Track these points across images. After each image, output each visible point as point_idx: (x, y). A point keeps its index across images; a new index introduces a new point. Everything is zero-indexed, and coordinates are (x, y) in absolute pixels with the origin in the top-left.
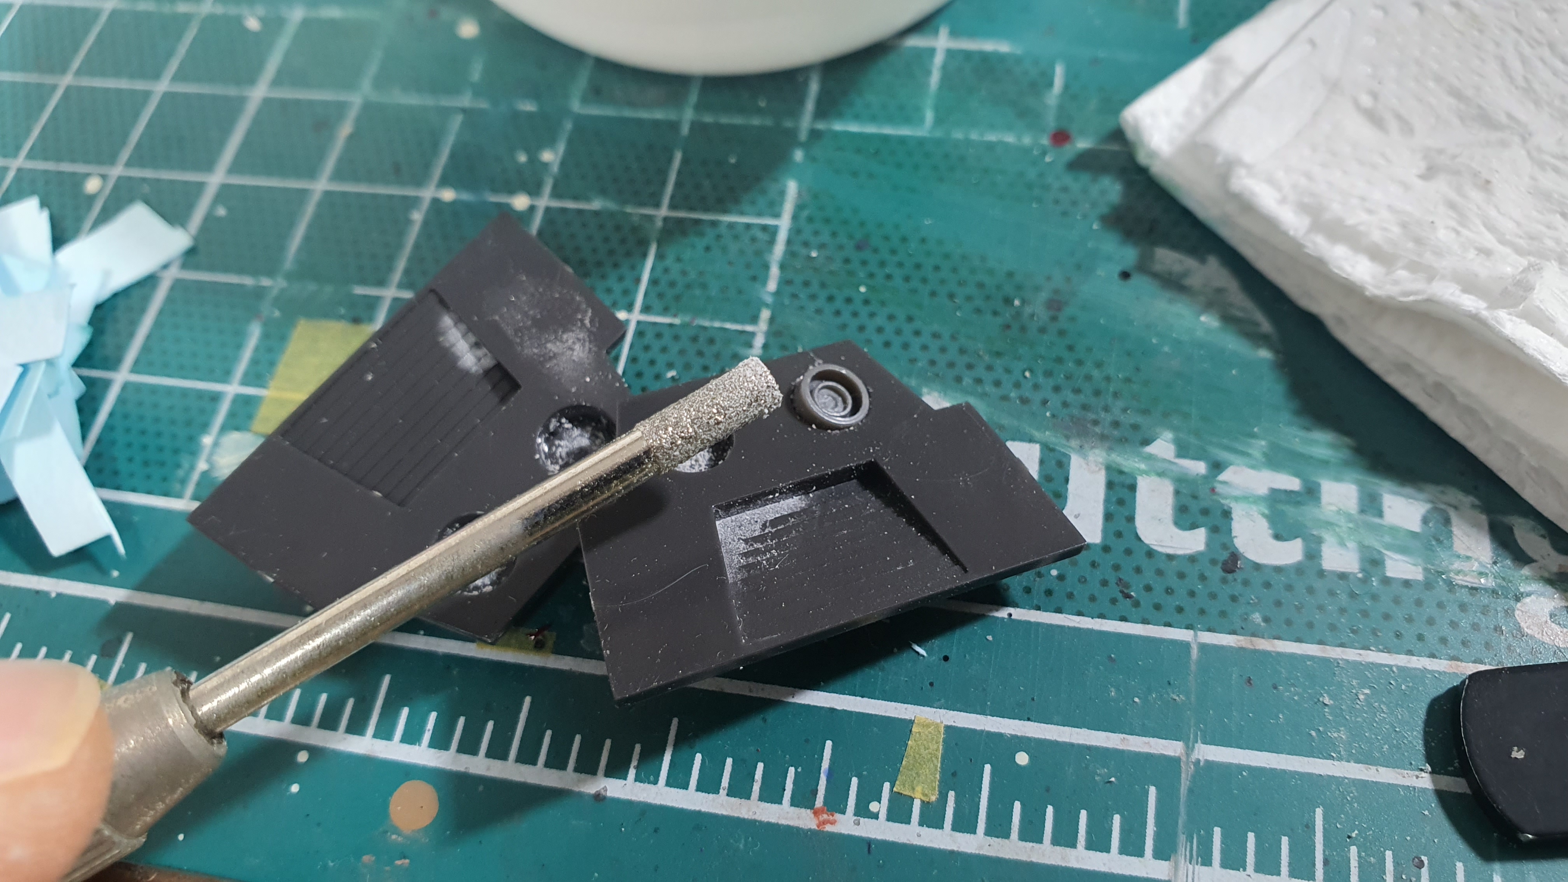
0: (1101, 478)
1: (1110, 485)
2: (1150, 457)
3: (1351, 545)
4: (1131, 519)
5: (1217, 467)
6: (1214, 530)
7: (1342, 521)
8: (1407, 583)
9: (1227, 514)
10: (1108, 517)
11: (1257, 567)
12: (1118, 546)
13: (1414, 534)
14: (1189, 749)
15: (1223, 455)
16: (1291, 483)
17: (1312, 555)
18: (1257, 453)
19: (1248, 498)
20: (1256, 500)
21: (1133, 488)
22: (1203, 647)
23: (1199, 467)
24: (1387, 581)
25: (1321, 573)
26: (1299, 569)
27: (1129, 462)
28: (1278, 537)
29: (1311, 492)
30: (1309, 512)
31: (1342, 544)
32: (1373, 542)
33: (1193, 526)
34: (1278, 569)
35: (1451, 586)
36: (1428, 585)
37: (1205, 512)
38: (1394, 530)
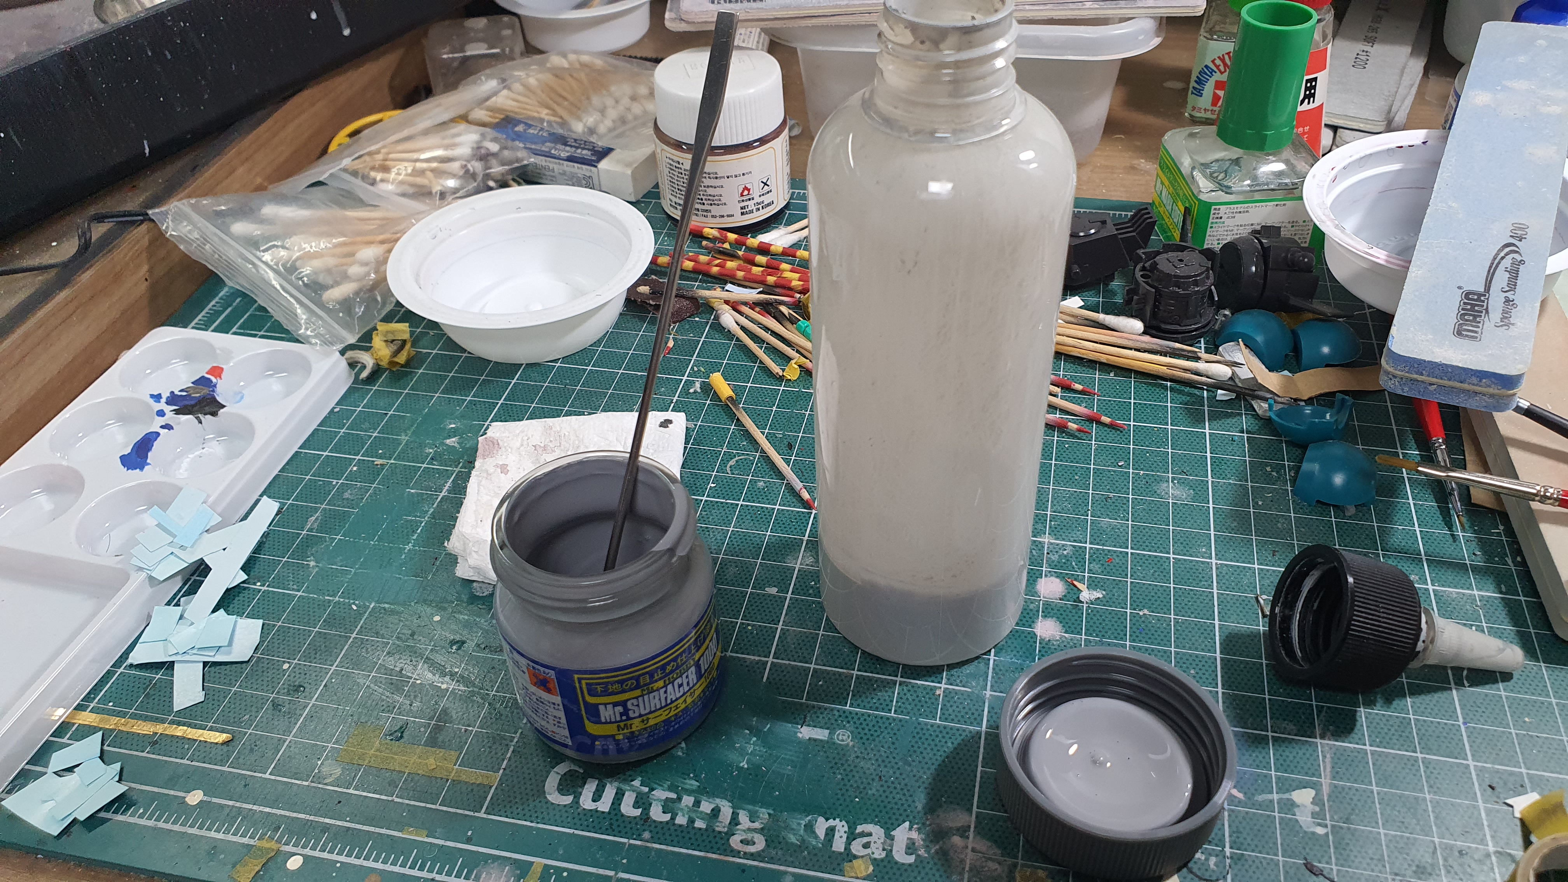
0: (615, 791)
1: (616, 793)
2: (633, 786)
3: (687, 816)
4: (620, 805)
5: (652, 789)
6: (644, 809)
7: (686, 809)
8: (700, 829)
9: (650, 804)
10: (613, 804)
11: (655, 821)
12: (613, 813)
13: (707, 814)
14: (616, 874)
15: (656, 786)
16: (674, 796)
17: (673, 819)
18: (666, 786)
19: (659, 800)
20: (661, 800)
21: (623, 795)
22: (630, 845)
23: (646, 789)
24: (694, 828)
25: (674, 824)
26: (667, 823)
27: (624, 787)
28: (664, 812)
29: (679, 799)
30: (677, 805)
31: (683, 816)
32: (693, 815)
33: (639, 808)
34: (661, 822)
35: (714, 830)
36: (706, 830)
37: (643, 803)
38: (702, 812)
